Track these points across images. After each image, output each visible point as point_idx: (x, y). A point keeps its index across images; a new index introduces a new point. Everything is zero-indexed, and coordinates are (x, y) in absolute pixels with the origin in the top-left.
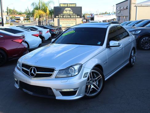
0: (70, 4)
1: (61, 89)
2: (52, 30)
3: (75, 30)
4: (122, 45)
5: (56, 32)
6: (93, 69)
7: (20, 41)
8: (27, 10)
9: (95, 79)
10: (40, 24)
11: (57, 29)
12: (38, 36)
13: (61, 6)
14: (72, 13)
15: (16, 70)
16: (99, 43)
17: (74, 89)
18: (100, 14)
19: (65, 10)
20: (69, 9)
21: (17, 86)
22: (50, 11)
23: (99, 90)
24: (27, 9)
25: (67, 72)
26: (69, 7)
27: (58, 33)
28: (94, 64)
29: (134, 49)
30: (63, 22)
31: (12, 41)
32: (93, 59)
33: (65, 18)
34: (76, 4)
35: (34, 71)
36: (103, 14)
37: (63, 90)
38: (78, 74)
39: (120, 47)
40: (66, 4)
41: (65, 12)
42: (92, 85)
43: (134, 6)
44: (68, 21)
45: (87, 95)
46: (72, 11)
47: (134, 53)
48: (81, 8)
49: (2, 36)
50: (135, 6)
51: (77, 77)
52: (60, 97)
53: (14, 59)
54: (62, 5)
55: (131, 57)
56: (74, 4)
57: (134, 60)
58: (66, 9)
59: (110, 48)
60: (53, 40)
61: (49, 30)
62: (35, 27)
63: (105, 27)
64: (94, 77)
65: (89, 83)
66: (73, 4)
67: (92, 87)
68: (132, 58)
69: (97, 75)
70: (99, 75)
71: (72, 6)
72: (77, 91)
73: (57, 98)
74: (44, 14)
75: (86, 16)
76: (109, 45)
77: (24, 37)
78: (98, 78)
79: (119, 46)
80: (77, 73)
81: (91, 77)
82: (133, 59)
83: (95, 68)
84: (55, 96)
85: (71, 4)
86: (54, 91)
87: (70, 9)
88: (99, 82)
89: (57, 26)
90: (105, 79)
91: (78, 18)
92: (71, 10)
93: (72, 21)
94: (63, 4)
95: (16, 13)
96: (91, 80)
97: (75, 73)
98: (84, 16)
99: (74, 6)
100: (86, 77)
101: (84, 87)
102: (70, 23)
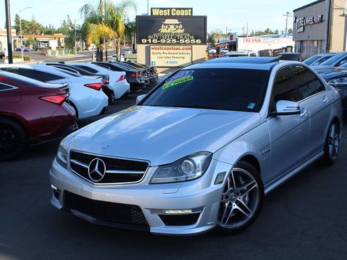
0: (177, 9)
1: (161, 210)
2: (133, 73)
3: (193, 75)
4: (305, 111)
5: (142, 79)
6: (238, 164)
7: (58, 100)
8: (67, 23)
9: (241, 188)
10: (102, 59)
11: (144, 72)
12: (99, 89)
13: (154, 14)
14: (182, 31)
15: (56, 165)
16: (252, 106)
17: (193, 210)
18: (251, 35)
19: (165, 25)
20: (174, 23)
21: (58, 204)
22: (126, 26)
23: (251, 216)
24: (66, 21)
25: (177, 170)
26: (175, 17)
27: (146, 81)
28: (239, 155)
29: (335, 121)
30: (159, 55)
31: (40, 98)
32: (237, 143)
33: (165, 44)
34: (191, 9)
35: (101, 169)
36: (259, 34)
37: (167, 212)
38: (202, 175)
39: (301, 115)
40: (167, 9)
41: (163, 30)
42: (234, 204)
43: (341, 16)
44: (172, 51)
45: (223, 226)
46: (181, 26)
47: (337, 131)
48: (204, 19)
49: (15, 88)
50: (343, 15)
51: (200, 183)
52: (159, 228)
53: (43, 142)
54: (156, 13)
55: (328, 141)
56: (188, 9)
57: (337, 148)
58: (167, 21)
59: (278, 119)
60: (140, 98)
61: (124, 73)
62: (90, 65)
63: (266, 67)
64: (239, 185)
65: (227, 197)
66: (184, 9)
67: (235, 206)
68: (331, 144)
69: (247, 179)
70: (251, 180)
71: (183, 13)
72: (200, 213)
73: (153, 230)
74: (112, 33)
75: (216, 40)
76: (275, 110)
77: (67, 90)
78: (249, 188)
79: (299, 113)
80: (199, 174)
81: (232, 185)
82: (334, 146)
83: (241, 162)
84: (148, 226)
85: (180, 9)
86: (147, 213)
87: (176, 21)
88: (251, 195)
89: (144, 64)
90: (266, 191)
91: (196, 44)
92: (179, 25)
93: (181, 51)
94: (160, 9)
95: (38, 32)
96: (231, 191)
97: (194, 172)
98: (211, 40)
99: (187, 13)
100: (221, 182)
101: (215, 206)
102: (176, 56)
